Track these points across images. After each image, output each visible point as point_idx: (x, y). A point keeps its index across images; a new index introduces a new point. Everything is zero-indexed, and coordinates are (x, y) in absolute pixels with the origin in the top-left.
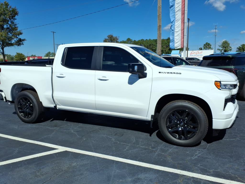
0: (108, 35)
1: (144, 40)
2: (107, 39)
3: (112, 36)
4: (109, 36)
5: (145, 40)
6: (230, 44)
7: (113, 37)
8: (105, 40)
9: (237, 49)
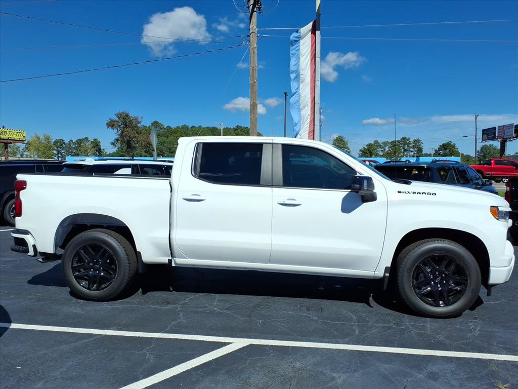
0: (117, 112)
1: (188, 126)
2: (115, 121)
3: (127, 115)
4: (120, 114)
5: (190, 126)
6: (349, 144)
7: (129, 118)
8: (110, 122)
9: (361, 152)
